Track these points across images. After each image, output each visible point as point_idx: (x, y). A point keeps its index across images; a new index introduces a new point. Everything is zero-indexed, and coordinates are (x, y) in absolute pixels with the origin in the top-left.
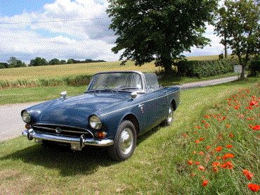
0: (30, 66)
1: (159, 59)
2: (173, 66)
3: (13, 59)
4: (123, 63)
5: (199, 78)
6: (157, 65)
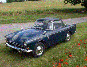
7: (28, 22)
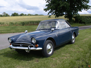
0: (11, 16)
1: (66, 15)
2: (73, 18)
3: (4, 13)
4: (50, 16)
5: (85, 24)
6: (65, 17)
7: (11, 33)
